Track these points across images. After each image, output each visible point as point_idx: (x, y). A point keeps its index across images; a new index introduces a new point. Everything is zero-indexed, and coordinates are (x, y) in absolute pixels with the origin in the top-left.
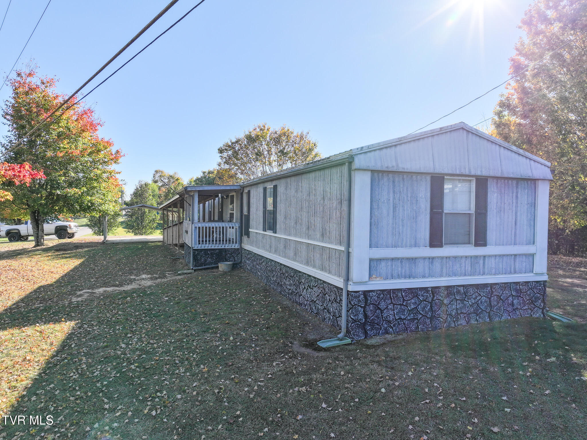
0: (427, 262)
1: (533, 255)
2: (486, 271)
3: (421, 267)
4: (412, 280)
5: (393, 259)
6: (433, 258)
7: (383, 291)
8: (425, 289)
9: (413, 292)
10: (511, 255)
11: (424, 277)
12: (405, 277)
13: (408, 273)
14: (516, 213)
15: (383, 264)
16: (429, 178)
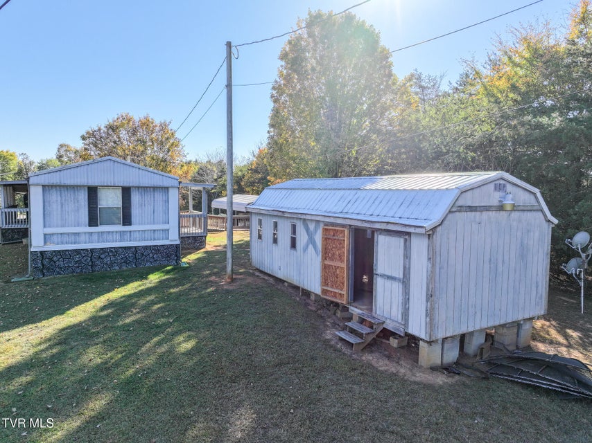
0: (87, 235)
1: (168, 230)
2: (132, 239)
3: (83, 238)
4: (76, 245)
5: (61, 234)
6: (92, 233)
7: (54, 251)
8: (87, 250)
9: (78, 252)
10: (151, 230)
11: (85, 243)
12: (72, 244)
13: (73, 241)
14: (154, 206)
15: (55, 236)
16: (86, 189)
